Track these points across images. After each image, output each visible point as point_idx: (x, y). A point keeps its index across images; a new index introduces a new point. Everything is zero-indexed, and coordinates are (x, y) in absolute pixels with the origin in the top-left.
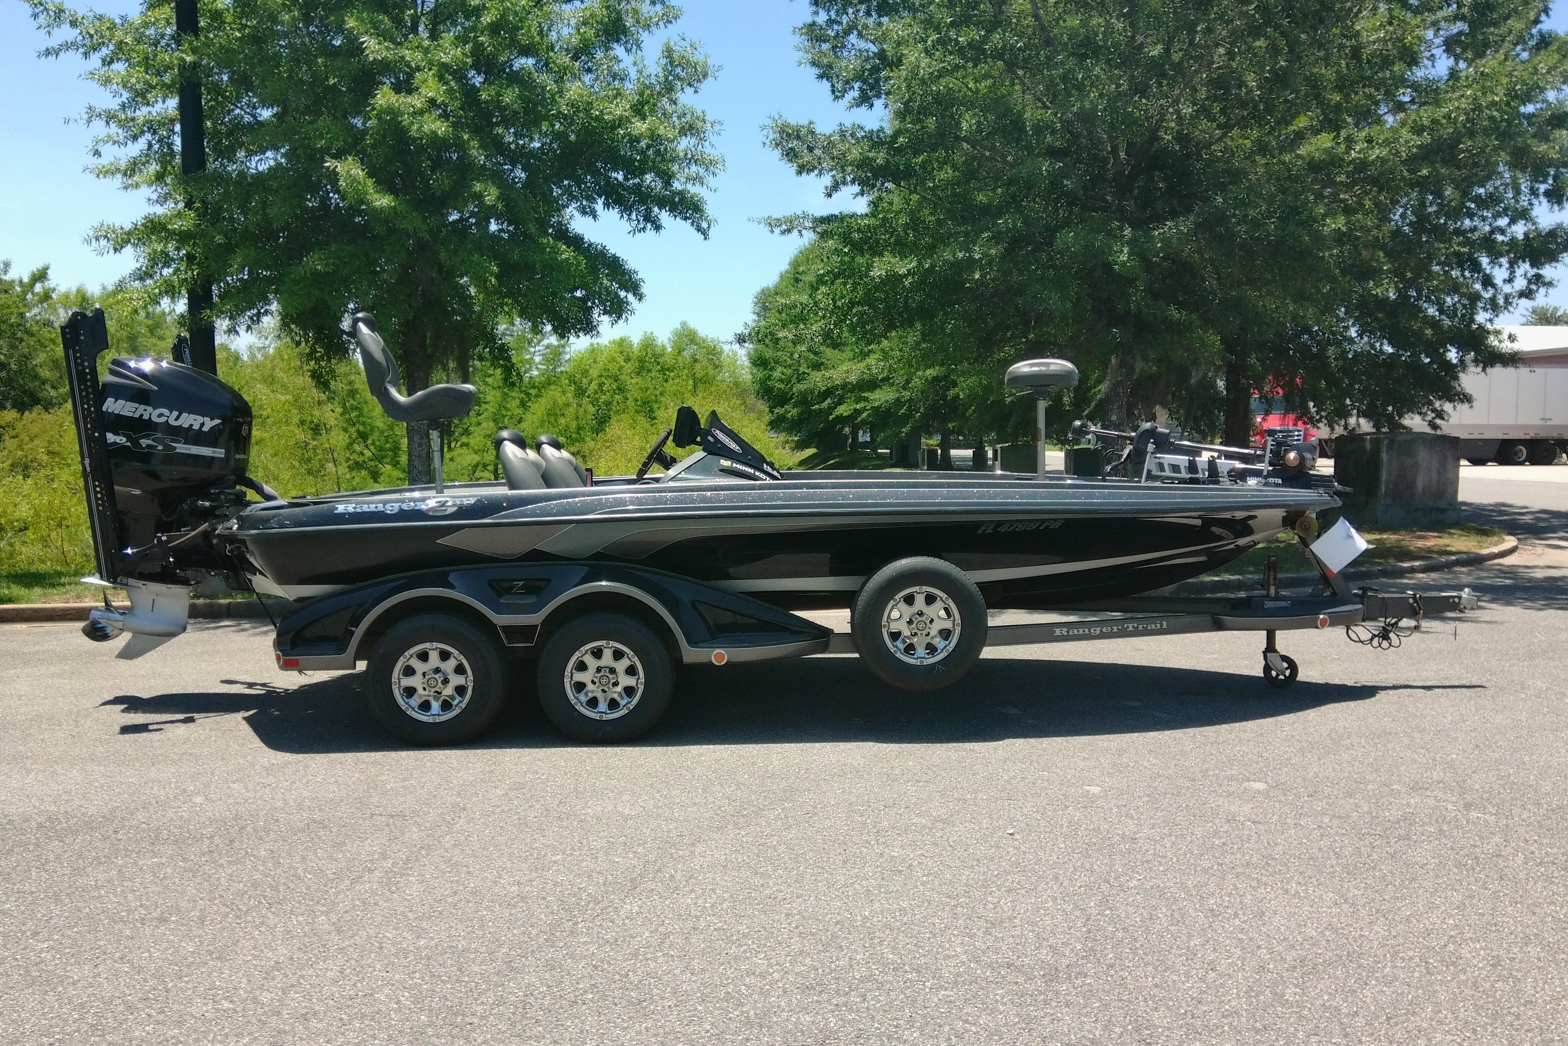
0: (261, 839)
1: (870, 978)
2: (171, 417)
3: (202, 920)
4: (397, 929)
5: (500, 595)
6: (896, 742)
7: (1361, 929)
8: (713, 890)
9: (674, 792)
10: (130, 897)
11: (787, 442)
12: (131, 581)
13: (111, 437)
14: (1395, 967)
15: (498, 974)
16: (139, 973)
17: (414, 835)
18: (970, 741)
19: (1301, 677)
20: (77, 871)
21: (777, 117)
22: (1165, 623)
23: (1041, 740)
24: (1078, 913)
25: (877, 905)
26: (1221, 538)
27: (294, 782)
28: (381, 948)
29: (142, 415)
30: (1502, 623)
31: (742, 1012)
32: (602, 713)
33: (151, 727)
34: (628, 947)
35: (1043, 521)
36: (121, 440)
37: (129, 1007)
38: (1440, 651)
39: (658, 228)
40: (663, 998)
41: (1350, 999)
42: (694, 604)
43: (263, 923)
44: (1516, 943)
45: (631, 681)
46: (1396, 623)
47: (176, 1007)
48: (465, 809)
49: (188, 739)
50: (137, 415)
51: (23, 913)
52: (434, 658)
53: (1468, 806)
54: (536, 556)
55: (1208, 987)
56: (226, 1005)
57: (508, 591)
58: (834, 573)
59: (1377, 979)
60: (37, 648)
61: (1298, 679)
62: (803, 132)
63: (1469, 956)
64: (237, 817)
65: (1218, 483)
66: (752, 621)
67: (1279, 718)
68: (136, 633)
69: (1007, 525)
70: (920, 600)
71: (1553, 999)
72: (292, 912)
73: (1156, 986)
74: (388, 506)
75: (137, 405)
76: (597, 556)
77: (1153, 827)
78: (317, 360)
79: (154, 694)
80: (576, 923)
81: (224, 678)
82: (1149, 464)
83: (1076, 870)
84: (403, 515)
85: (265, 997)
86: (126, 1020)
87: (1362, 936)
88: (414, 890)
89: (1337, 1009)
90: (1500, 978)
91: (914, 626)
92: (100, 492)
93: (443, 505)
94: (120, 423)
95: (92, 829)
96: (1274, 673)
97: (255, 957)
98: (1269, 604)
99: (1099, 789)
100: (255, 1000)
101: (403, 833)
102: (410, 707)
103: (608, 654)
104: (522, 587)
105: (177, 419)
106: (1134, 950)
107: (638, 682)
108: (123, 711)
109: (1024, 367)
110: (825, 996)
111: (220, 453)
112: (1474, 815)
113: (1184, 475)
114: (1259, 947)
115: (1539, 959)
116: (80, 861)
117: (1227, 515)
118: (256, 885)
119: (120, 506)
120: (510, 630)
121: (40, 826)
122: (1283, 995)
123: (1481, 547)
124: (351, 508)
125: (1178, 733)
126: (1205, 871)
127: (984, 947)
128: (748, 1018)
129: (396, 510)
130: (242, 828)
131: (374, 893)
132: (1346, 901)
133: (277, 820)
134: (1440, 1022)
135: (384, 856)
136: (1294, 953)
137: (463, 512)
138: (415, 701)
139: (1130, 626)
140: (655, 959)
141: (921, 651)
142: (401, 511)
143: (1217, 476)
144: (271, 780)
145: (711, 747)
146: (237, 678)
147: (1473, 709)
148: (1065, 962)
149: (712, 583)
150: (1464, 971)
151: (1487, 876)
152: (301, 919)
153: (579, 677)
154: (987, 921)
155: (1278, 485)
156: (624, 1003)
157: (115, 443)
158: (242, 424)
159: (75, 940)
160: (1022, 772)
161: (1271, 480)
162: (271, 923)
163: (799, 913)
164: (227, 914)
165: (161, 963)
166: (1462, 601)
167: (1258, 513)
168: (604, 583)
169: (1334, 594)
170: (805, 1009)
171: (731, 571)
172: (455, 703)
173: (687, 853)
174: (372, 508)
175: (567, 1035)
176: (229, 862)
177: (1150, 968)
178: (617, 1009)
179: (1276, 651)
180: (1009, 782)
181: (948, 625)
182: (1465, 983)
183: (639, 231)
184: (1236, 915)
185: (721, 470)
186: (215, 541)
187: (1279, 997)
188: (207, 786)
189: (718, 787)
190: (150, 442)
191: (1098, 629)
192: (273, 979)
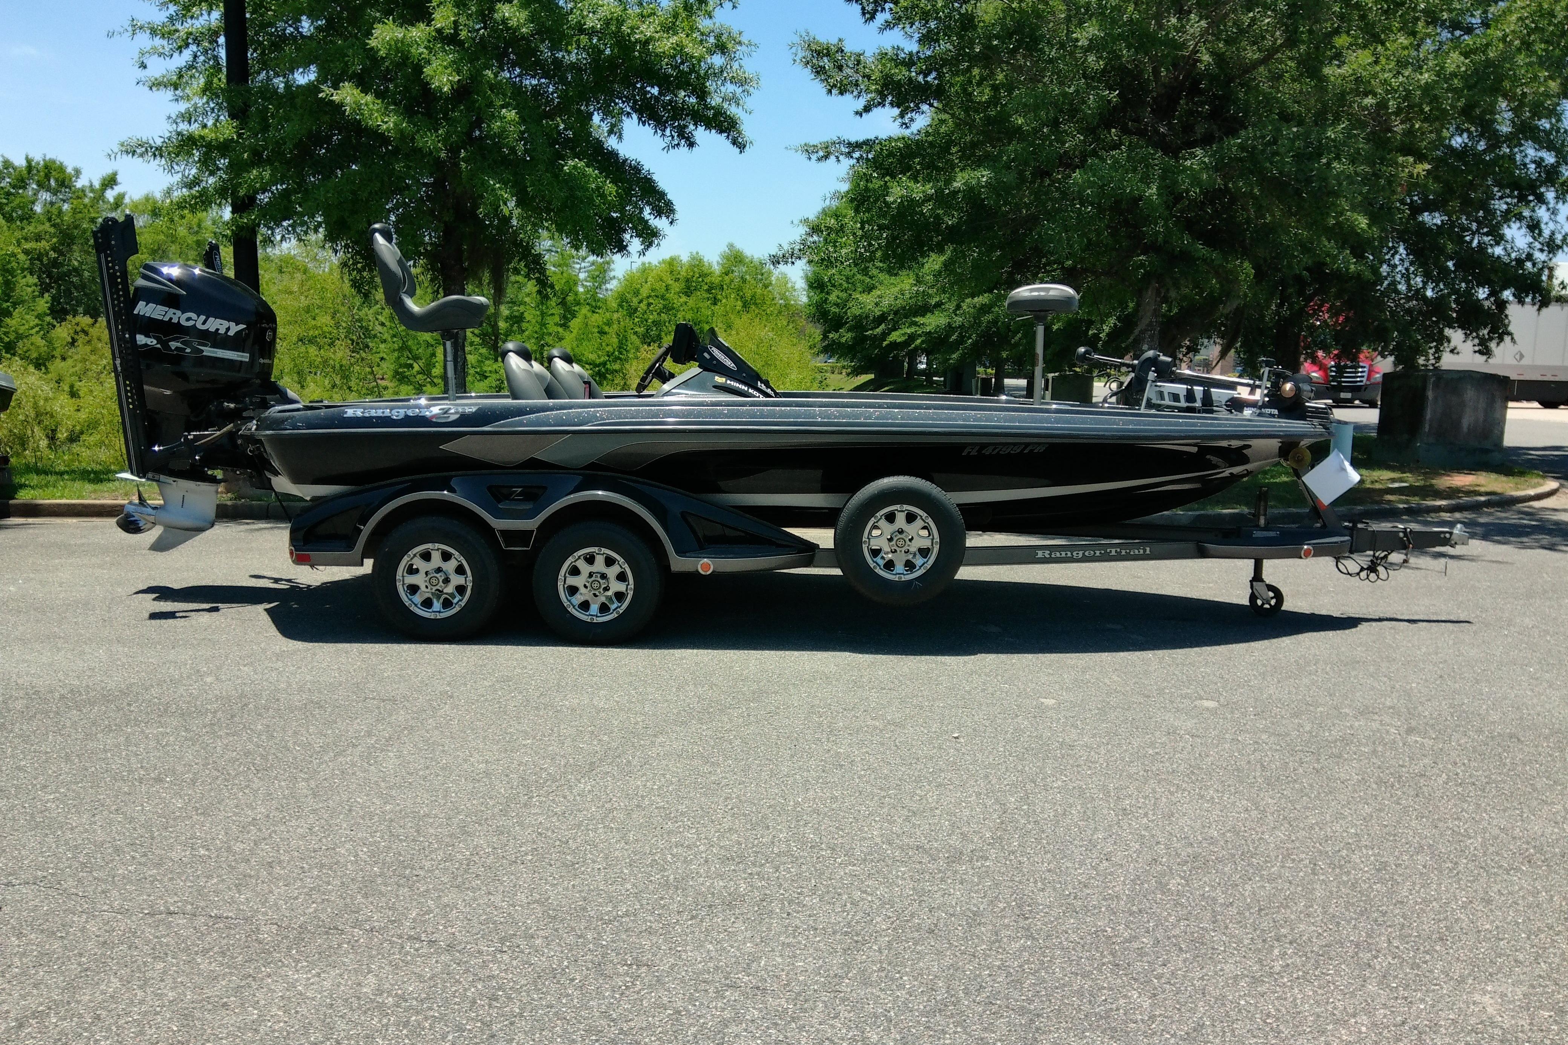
0: (260, 715)
1: (788, 853)
2: (198, 321)
3: (194, 781)
4: (368, 795)
5: (499, 501)
6: (872, 653)
7: (1263, 833)
8: (664, 775)
9: (649, 690)
10: (133, 760)
11: (844, 367)
12: (162, 478)
13: (141, 339)
14: (1283, 867)
15: (451, 836)
16: (130, 822)
17: (401, 716)
18: (943, 654)
19: (1287, 606)
20: (88, 736)
21: (804, 34)
22: (1148, 549)
23: (1012, 656)
24: (997, 807)
25: (811, 792)
26: (1215, 467)
27: (300, 668)
28: (350, 810)
29: (171, 319)
30: (1512, 564)
31: (663, 876)
32: (593, 614)
33: (177, 615)
34: (574, 819)
35: (1027, 445)
36: (152, 342)
37: (117, 850)
38: (1439, 588)
39: (691, 144)
40: (594, 862)
41: (1229, 892)
42: (684, 515)
43: (247, 786)
44: (1407, 851)
45: (620, 587)
46: (1386, 557)
47: (158, 852)
48: (451, 697)
49: (210, 626)
50: (166, 319)
51: (36, 769)
52: (436, 559)
53: (1410, 731)
54: (533, 464)
55: (1097, 874)
56: (202, 852)
57: (507, 497)
58: (824, 490)
59: (1261, 877)
60: (84, 541)
61: (1283, 608)
62: (834, 49)
63: (1358, 861)
64: (242, 696)
65: (1212, 412)
66: (739, 533)
67: (1252, 644)
68: (168, 527)
69: (991, 448)
70: (901, 518)
71: (1424, 900)
72: (276, 778)
73: (1049, 871)
74: (394, 412)
75: (167, 309)
76: (592, 466)
77: (1094, 736)
78: (359, 271)
79: (185, 585)
80: (531, 798)
81: (253, 573)
82: (1149, 392)
83: (1007, 770)
84: (408, 421)
85: (238, 847)
86: (112, 861)
87: (1261, 838)
88: (390, 763)
89: (1214, 900)
90: (1382, 881)
91: (894, 543)
92: (131, 391)
93: (445, 413)
94: (150, 326)
95: (108, 701)
96: (1259, 602)
97: (235, 814)
98: (1257, 534)
99: (1053, 701)
100: (229, 849)
101: (390, 715)
102: (414, 604)
103: (600, 560)
104: (520, 494)
105: (204, 323)
106: (1038, 841)
107: (628, 588)
108: (154, 599)
109: (1024, 292)
110: (741, 866)
111: (245, 357)
112: (1412, 738)
113: (1183, 404)
114: (1158, 843)
115: (1424, 867)
116: (94, 729)
117: (1224, 444)
118: (247, 754)
119: (150, 406)
120: (511, 536)
121: (62, 697)
122: (1168, 884)
123: (1518, 489)
124: (359, 413)
125: (1149, 654)
126: (1130, 776)
127: (900, 832)
128: (667, 881)
129: (401, 416)
130: (246, 705)
131: (354, 765)
132: (1257, 808)
133: (278, 700)
134: (1308, 915)
135: (369, 734)
136: (1190, 850)
137: (465, 420)
138: (418, 599)
139: (1113, 551)
140: (595, 830)
141: (900, 567)
142: (407, 416)
143: (1212, 405)
144: (280, 664)
145: (695, 651)
146: (265, 574)
147: (1451, 642)
148: (971, 847)
149: (704, 496)
150: (1348, 873)
151: (1404, 793)
152: (283, 784)
153: (572, 581)
154: (909, 810)
155: (1273, 416)
156: (558, 864)
157: (146, 345)
158: (266, 330)
159: (78, 793)
160: (984, 684)
161: (1268, 411)
162: (255, 786)
163: (738, 797)
164: (217, 778)
165: (151, 815)
166: (1453, 537)
167: (1254, 442)
168: (600, 493)
169: (1324, 526)
170: (721, 876)
171: (722, 484)
172: (455, 601)
173: (648, 742)
174: (379, 413)
175: (501, 889)
176: (227, 734)
177: (1049, 856)
178: (551, 869)
179: (1262, 581)
180: (969, 692)
181: (926, 544)
182: (1345, 883)
183: (673, 147)
184: (1146, 815)
185: (715, 387)
186: (239, 442)
187: (1162, 887)
188: (219, 668)
189: (692, 687)
190: (179, 345)
191: (1081, 553)
192: (248, 833)
